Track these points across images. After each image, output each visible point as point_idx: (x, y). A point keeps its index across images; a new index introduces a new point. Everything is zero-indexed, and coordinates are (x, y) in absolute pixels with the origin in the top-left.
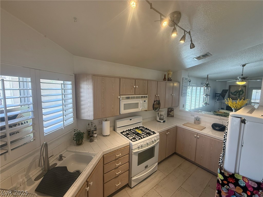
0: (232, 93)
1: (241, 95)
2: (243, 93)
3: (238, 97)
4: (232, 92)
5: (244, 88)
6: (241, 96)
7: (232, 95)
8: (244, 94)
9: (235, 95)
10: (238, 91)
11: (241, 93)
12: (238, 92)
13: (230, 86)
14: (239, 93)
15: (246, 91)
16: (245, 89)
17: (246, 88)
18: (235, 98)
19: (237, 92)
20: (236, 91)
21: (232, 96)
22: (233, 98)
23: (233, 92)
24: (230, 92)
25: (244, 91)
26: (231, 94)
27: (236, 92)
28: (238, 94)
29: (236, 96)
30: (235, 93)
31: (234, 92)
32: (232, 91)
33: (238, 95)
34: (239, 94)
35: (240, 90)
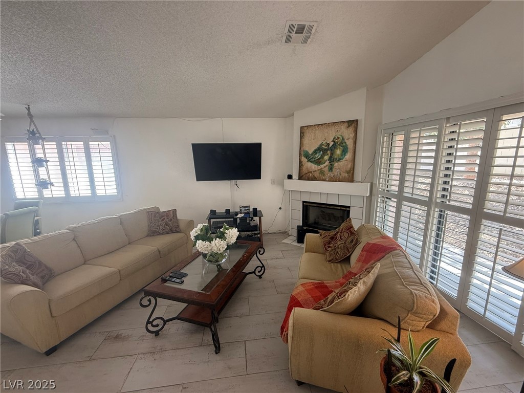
0: (307, 156)
1: (339, 160)
2: (345, 151)
3: (327, 167)
4: (307, 152)
5: (351, 129)
6: (336, 164)
7: (308, 161)
8: (348, 156)
9: (318, 162)
10: (328, 144)
11: (338, 152)
12: (326, 150)
13: (302, 128)
14: (332, 154)
15: (355, 143)
16: (352, 135)
18: (317, 174)
19: (325, 151)
20: (322, 144)
21: (309, 164)
22: (311, 172)
23: (310, 152)
24: (302, 153)
25: (350, 143)
26: (304, 160)
28: (326, 157)
29: (322, 166)
30: (318, 156)
31: (315, 152)
33: (327, 163)
34: (330, 157)
35: (333, 141)
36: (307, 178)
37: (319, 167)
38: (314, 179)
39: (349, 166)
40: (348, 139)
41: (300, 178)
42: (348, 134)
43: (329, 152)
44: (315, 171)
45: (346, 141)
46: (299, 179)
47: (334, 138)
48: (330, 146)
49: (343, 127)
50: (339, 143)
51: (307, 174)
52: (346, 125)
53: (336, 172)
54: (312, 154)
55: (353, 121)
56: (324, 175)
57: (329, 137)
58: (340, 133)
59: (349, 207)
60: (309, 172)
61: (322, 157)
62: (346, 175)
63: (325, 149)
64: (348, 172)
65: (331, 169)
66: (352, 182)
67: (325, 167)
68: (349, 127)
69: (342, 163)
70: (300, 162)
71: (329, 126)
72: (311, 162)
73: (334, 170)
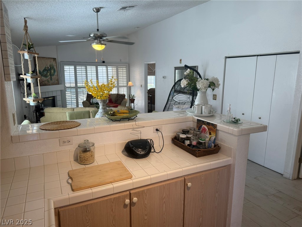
0: (40, 73)
1: (53, 75)
2: (54, 71)
3: (50, 79)
4: (40, 71)
8: (56, 74)
9: (46, 76)
10: (48, 68)
11: (52, 71)
14: (50, 72)
15: (57, 67)
16: (55, 65)
17: (56, 63)
18: (46, 82)
19: (47, 71)
20: (45, 67)
21: (42, 77)
27: (45, 70)
29: (48, 78)
30: (45, 73)
31: (44, 71)
32: (39, 69)
33: (49, 76)
34: (50, 74)
35: (50, 66)
36: (42, 85)
38: (45, 85)
39: (57, 78)
40: (55, 66)
42: (53, 63)
43: (49, 71)
44: (45, 81)
47: (50, 65)
48: (49, 68)
49: (52, 60)
50: (52, 68)
51: (42, 82)
54: (42, 72)
55: (55, 58)
56: (49, 82)
57: (48, 63)
58: (51, 63)
59: (54, 97)
60: (43, 82)
61: (47, 74)
62: (57, 82)
63: (47, 70)
64: (57, 80)
65: (51, 79)
66: (59, 84)
67: (49, 78)
69: (54, 76)
71: (47, 59)
72: (43, 76)
73: (52, 80)
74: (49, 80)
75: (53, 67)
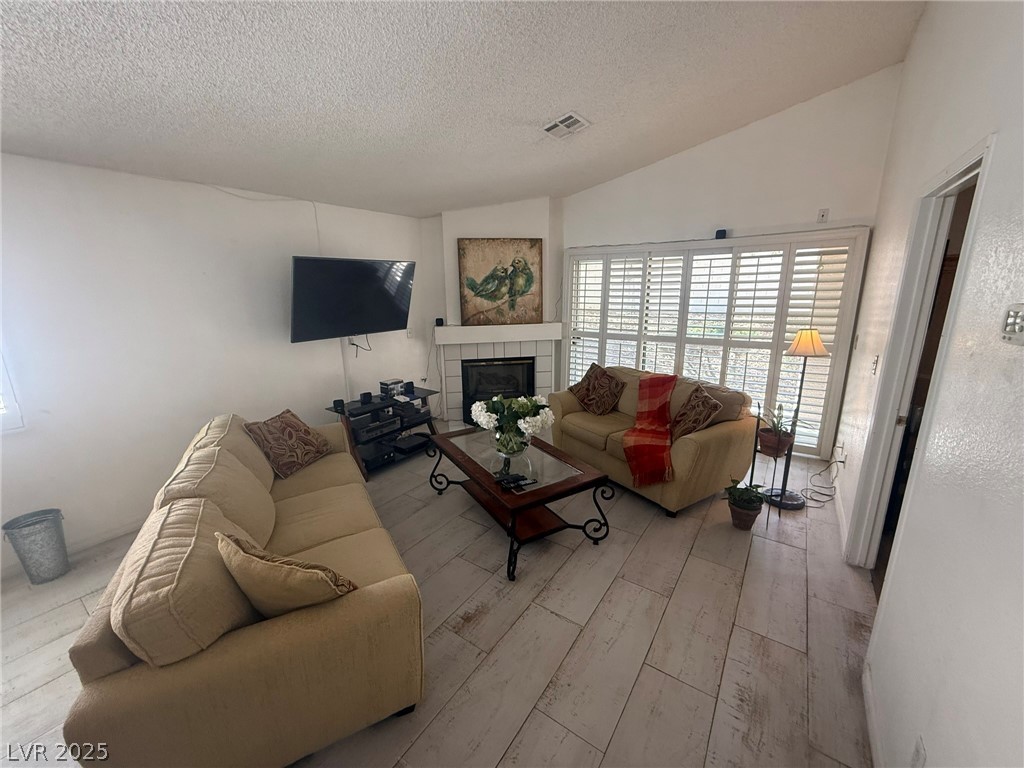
0: (473, 286)
2: (529, 281)
4: (473, 280)
5: (535, 251)
6: (519, 299)
7: (477, 295)
8: (534, 288)
9: (492, 296)
10: (506, 270)
11: (521, 281)
12: (504, 278)
13: (460, 241)
14: (512, 284)
15: (541, 269)
16: (537, 260)
17: (541, 253)
18: (491, 315)
19: (502, 280)
20: (495, 270)
21: (479, 300)
22: (482, 312)
24: (465, 282)
25: (534, 269)
26: (468, 292)
27: (492, 277)
28: (504, 289)
29: (499, 302)
30: (491, 287)
31: (486, 280)
32: (471, 275)
33: (506, 297)
34: (511, 289)
35: (512, 265)
36: (476, 322)
37: (495, 305)
38: (488, 322)
39: (537, 301)
40: (532, 264)
41: (465, 322)
42: (531, 256)
43: (507, 281)
44: (489, 310)
45: (530, 267)
46: (462, 325)
47: (514, 261)
48: (509, 273)
49: (525, 247)
50: (520, 269)
51: (475, 315)
52: (528, 244)
53: (520, 310)
54: (482, 284)
55: (537, 239)
56: (503, 315)
57: (507, 258)
58: (521, 255)
59: (533, 358)
60: (478, 313)
61: (498, 289)
62: (534, 314)
63: (502, 277)
64: (536, 310)
65: (512, 306)
66: (541, 322)
67: (503, 303)
68: (532, 247)
69: (527, 298)
70: (462, 297)
71: (504, 243)
72: (481, 296)
73: (516, 307)
74: (506, 307)
75: (526, 267)
